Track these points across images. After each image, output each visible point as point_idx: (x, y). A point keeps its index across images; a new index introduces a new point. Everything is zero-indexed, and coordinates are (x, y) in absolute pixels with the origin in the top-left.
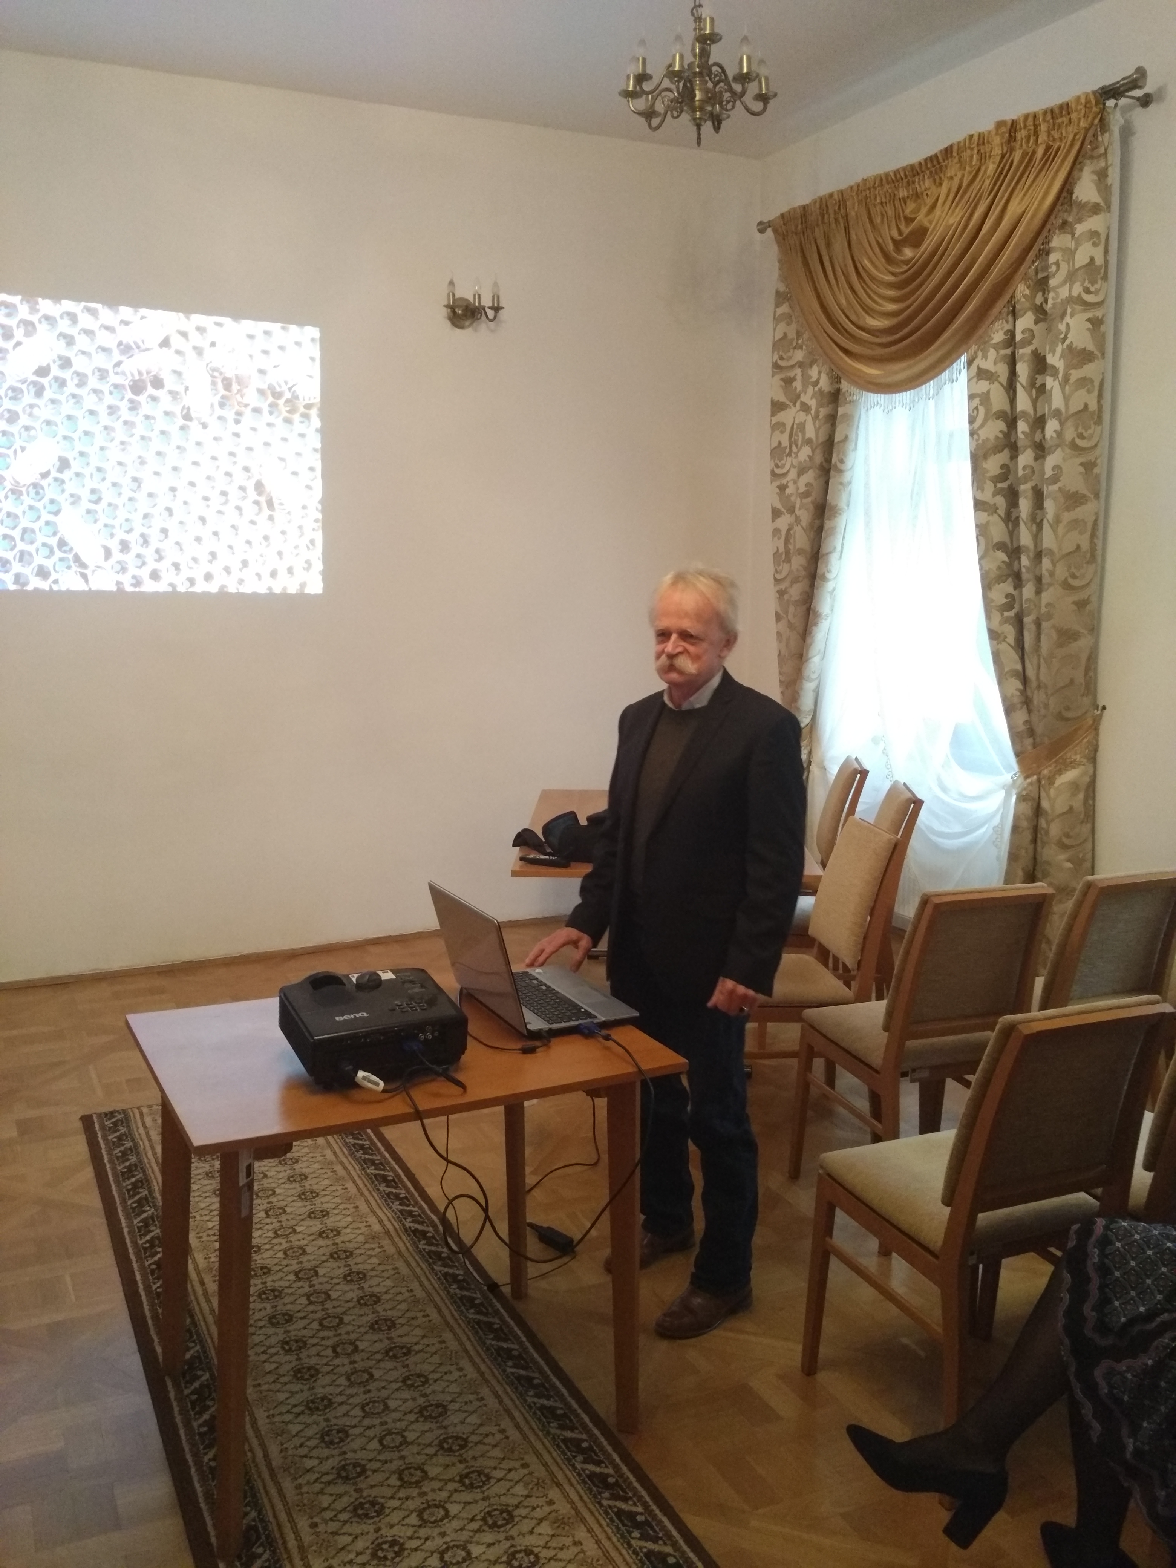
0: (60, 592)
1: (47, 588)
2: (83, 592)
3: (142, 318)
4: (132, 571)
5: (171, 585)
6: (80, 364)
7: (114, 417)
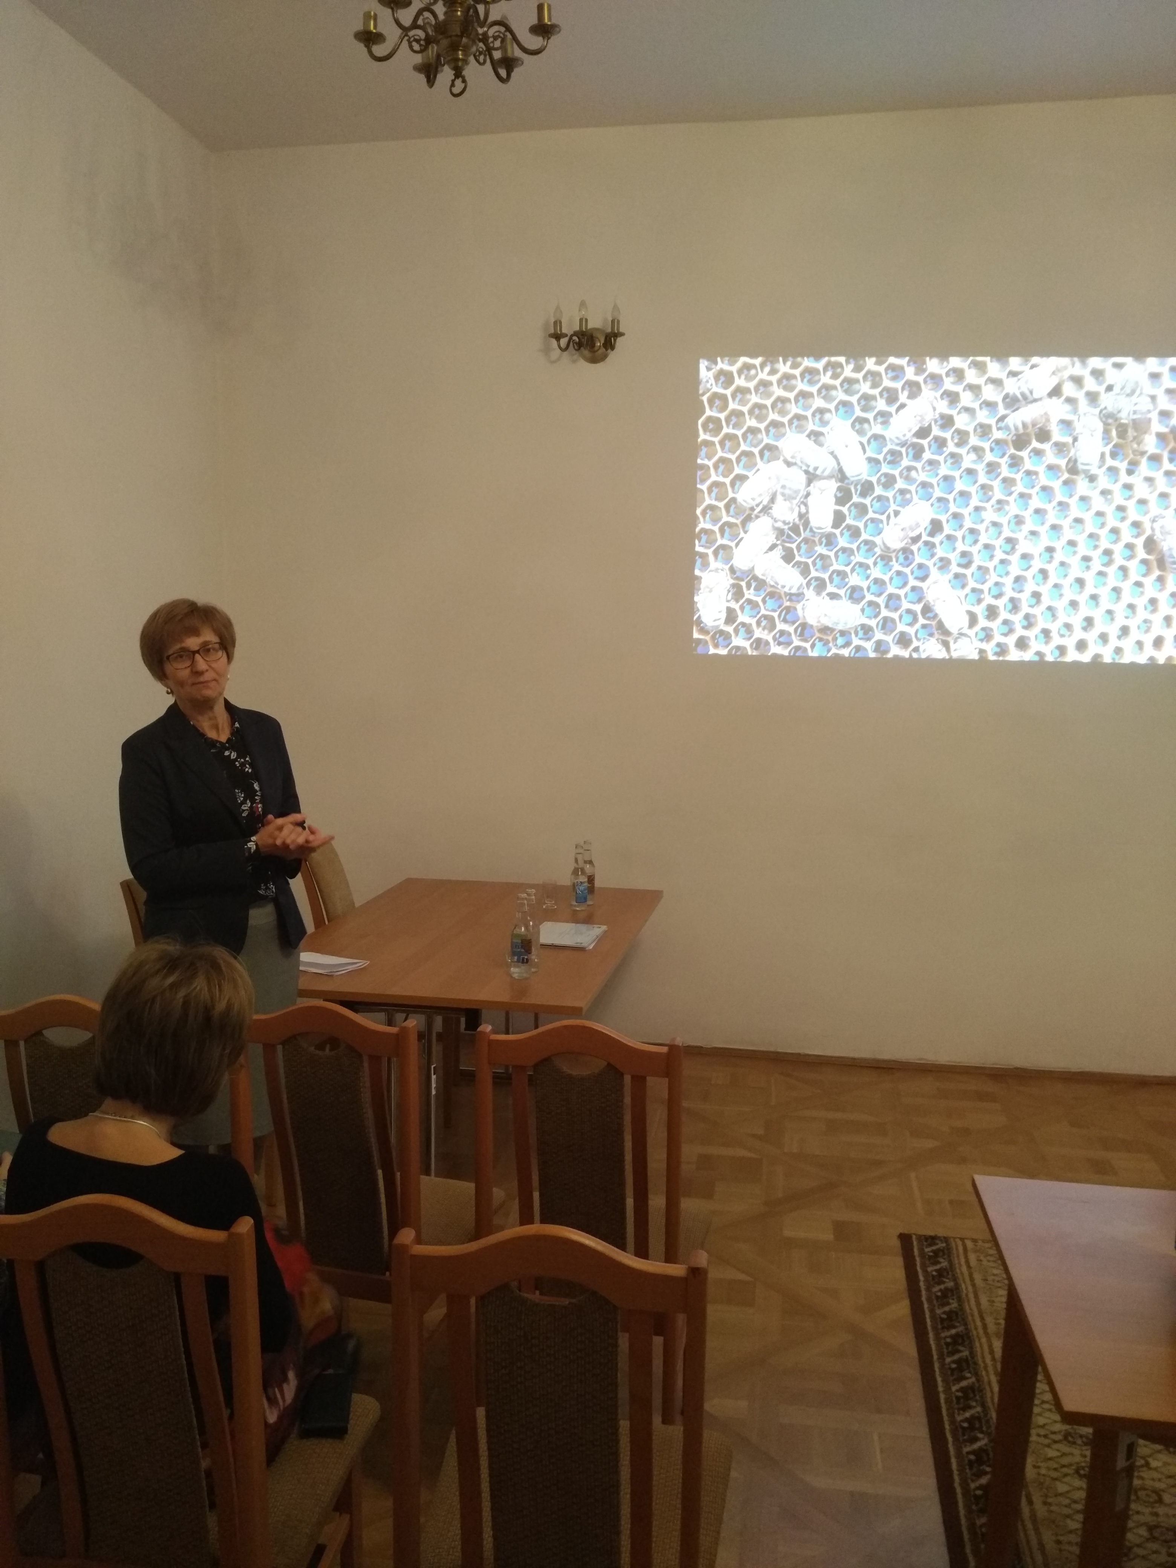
0: (919, 660)
1: (907, 656)
2: (944, 660)
3: (1032, 367)
4: (998, 638)
5: (1038, 653)
6: (962, 422)
7: (993, 475)
